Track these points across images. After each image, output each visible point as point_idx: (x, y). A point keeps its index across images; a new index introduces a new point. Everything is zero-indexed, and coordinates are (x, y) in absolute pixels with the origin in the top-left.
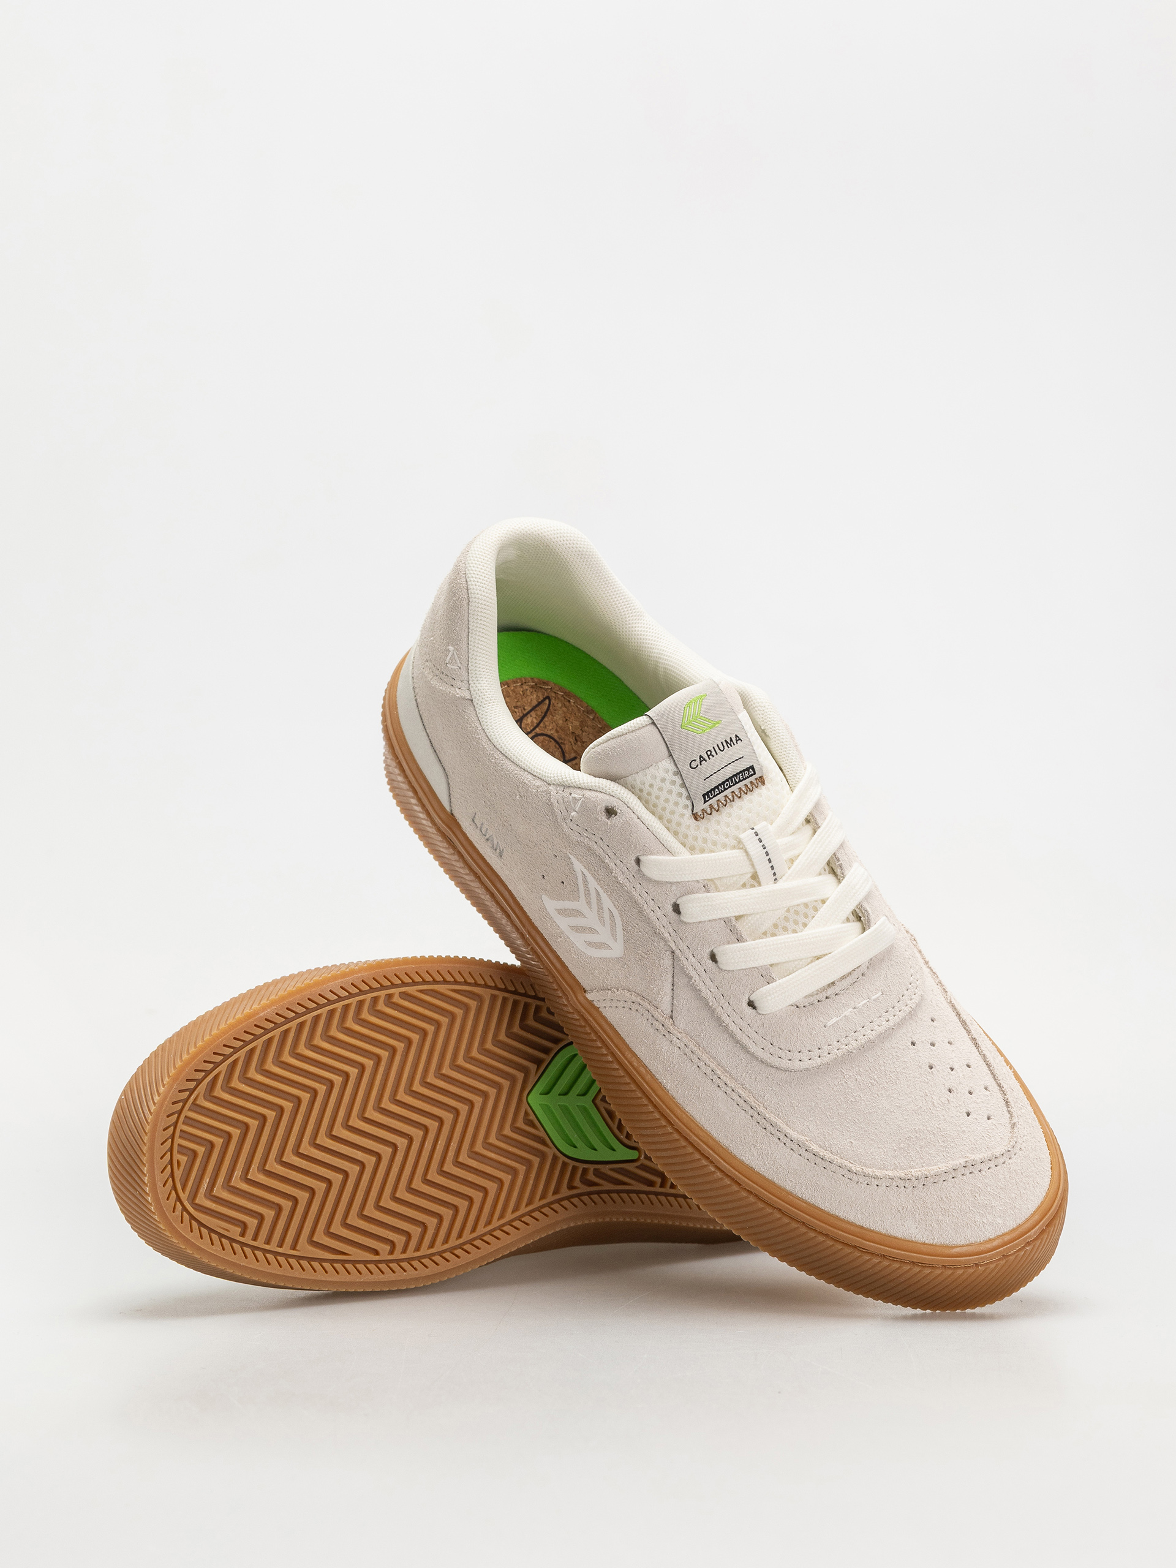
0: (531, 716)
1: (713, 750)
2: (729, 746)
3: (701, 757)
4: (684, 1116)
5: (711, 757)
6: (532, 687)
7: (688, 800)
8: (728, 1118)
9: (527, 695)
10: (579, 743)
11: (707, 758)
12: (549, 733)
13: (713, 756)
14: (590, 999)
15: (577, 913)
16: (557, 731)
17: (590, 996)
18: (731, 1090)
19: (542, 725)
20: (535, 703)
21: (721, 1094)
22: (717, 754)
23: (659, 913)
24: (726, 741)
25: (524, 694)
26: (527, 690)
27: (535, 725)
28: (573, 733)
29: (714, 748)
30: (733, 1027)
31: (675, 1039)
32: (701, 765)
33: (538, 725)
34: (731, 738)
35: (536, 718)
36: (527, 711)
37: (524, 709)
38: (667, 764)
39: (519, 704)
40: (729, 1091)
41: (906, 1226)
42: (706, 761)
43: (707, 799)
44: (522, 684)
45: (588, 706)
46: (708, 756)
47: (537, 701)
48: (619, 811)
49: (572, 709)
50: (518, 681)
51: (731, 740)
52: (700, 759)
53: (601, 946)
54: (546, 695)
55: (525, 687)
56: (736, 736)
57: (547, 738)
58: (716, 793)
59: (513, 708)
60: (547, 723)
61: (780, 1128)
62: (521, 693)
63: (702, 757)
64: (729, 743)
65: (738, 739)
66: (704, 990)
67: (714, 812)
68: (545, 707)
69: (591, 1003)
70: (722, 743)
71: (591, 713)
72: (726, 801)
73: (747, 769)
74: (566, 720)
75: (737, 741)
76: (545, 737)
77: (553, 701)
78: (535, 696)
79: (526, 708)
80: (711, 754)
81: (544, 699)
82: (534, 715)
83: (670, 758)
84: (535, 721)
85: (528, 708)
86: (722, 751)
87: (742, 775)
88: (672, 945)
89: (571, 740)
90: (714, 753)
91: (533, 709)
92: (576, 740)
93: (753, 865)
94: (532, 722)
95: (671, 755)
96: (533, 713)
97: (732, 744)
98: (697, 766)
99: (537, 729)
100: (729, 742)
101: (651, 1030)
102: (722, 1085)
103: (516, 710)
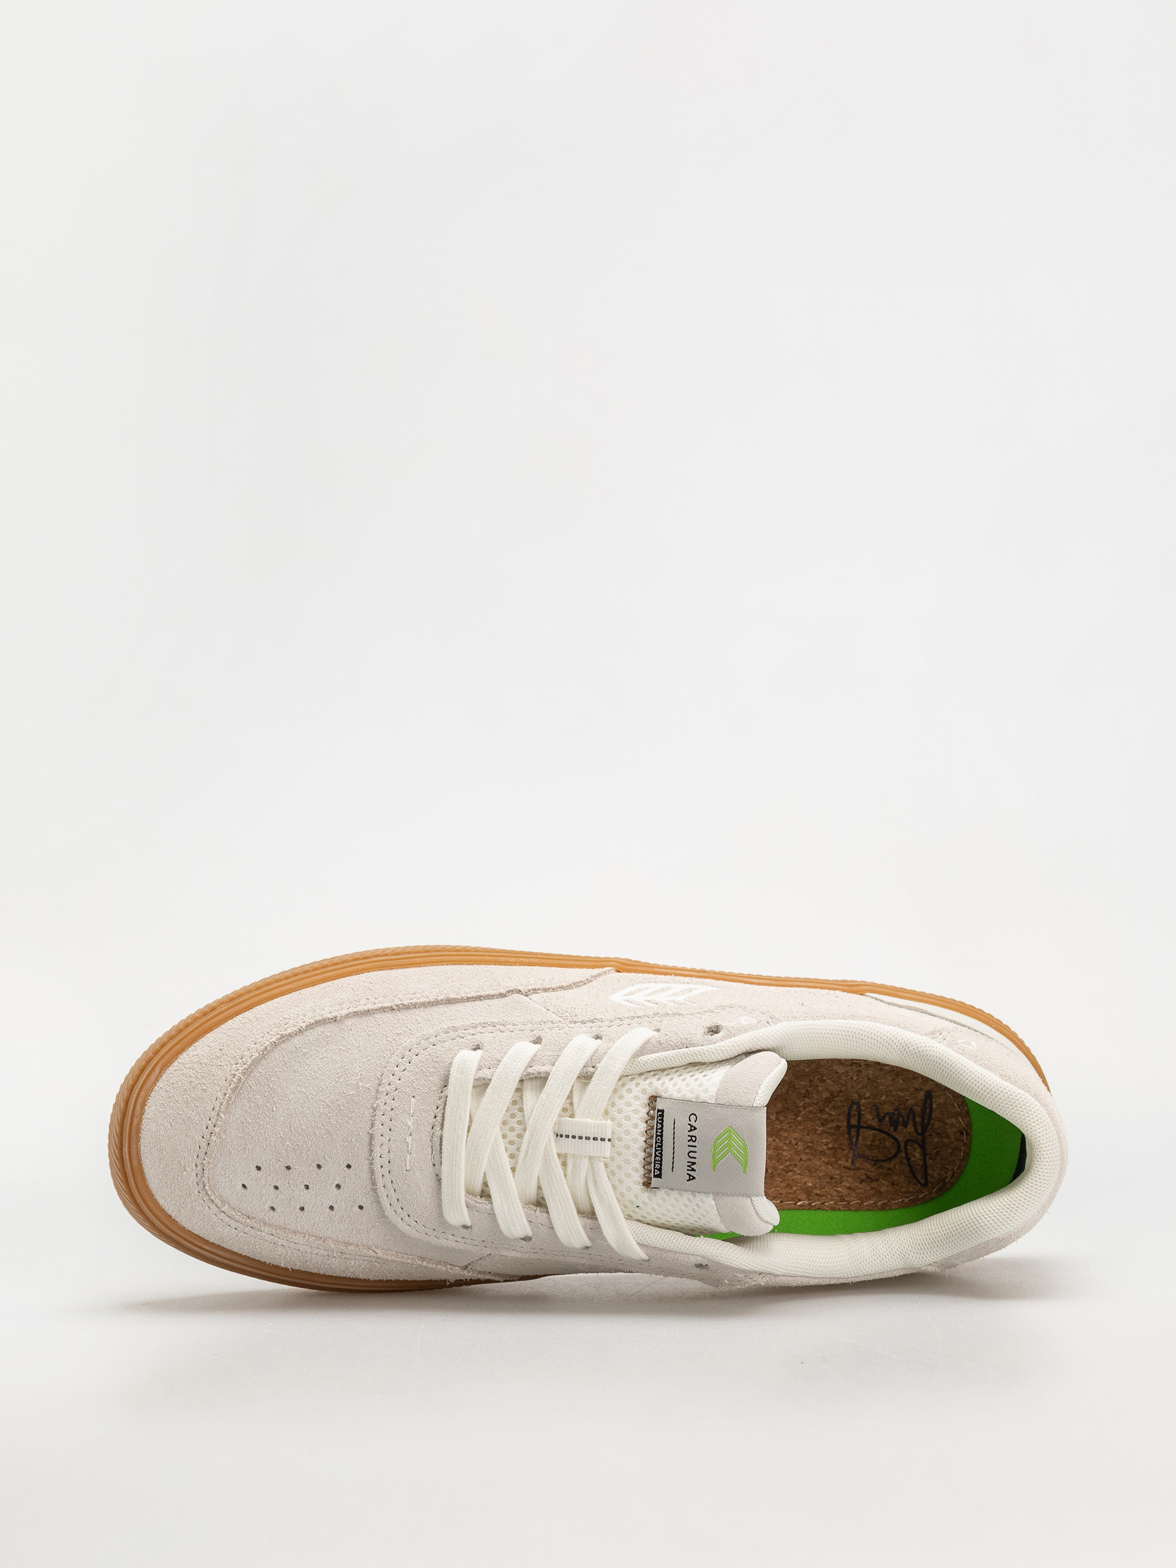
0: (920, 1159)
1: (694, 1144)
2: (689, 1164)
3: (695, 1129)
5: (690, 1138)
6: (945, 1179)
7: (670, 1097)
9: (941, 1170)
10: (864, 1177)
11: (690, 1133)
12: (893, 1162)
13: (689, 1141)
16: (889, 1169)
19: (905, 1161)
20: (930, 1171)
22: (689, 1146)
24: (695, 1163)
25: (944, 1168)
26: (946, 1173)
27: (910, 1157)
28: (877, 1180)
29: (696, 1147)
32: (689, 1124)
33: (908, 1159)
34: (695, 1170)
35: (916, 1162)
36: (928, 1159)
37: (931, 1159)
39: (939, 1158)
42: (689, 1131)
43: (659, 1114)
44: (954, 1172)
45: (891, 1209)
46: (691, 1136)
47: (929, 1174)
49: (899, 1195)
50: (959, 1171)
51: (693, 1170)
52: (694, 1127)
54: (930, 1185)
55: (950, 1174)
56: (694, 1178)
57: (890, 1156)
58: (658, 1124)
59: (938, 1149)
60: (903, 1167)
62: (947, 1166)
65: (692, 1178)
67: (646, 1117)
68: (919, 1177)
70: (695, 1158)
71: (882, 1206)
73: (660, 1170)
74: (893, 1184)
75: (690, 1175)
76: (892, 1155)
77: (919, 1186)
78: (936, 1176)
79: (931, 1161)
80: (692, 1140)
81: (926, 1180)
82: (918, 1162)
84: (913, 1159)
85: (929, 1162)
86: (688, 1154)
87: (658, 1161)
89: (872, 1174)
90: (691, 1143)
91: (925, 1166)
92: (869, 1178)
94: (914, 1156)
96: (921, 1163)
97: (689, 1168)
98: (690, 1121)
99: (904, 1155)
100: (692, 1166)
103: (935, 1151)
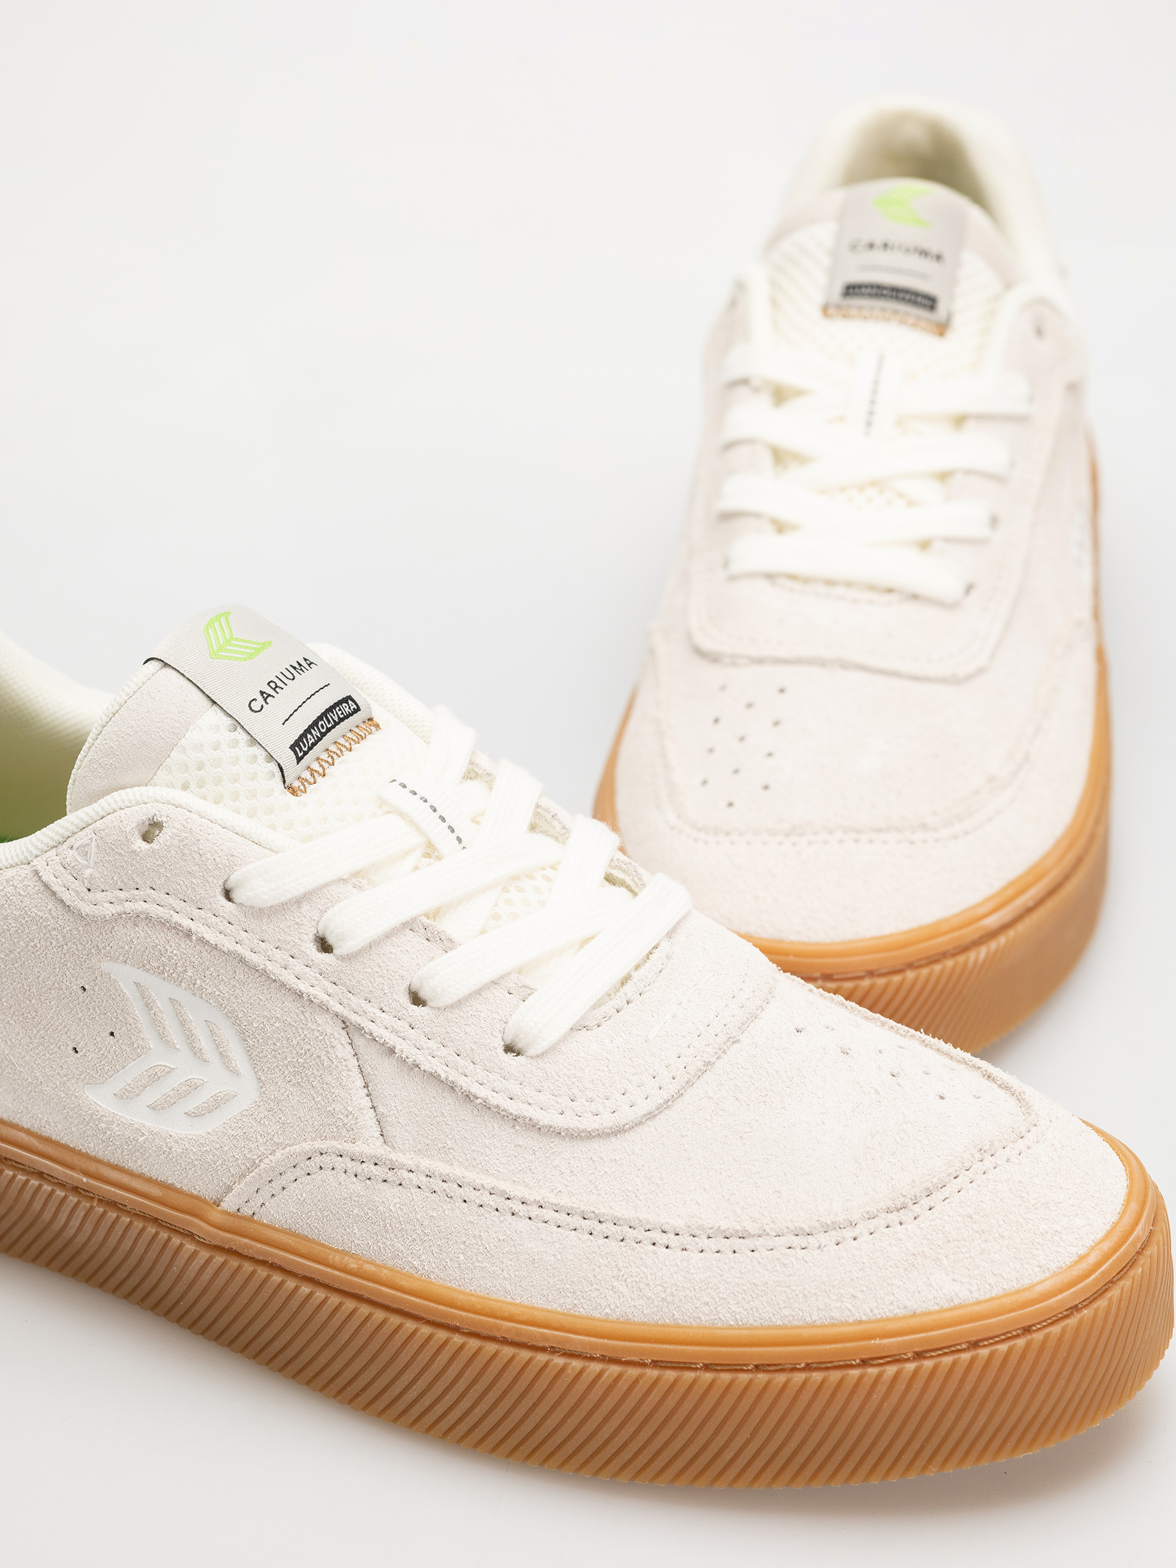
1: (277, 681)
2: (299, 671)
3: (262, 693)
4: (473, 1299)
5: (277, 690)
7: (269, 762)
8: (552, 1258)
11: (272, 692)
13: (281, 689)
14: (233, 1209)
15: (155, 1077)
17: (230, 1203)
18: (535, 1208)
21: (523, 1224)
22: (286, 685)
23: (298, 966)
24: (291, 664)
29: (276, 677)
30: (495, 1099)
31: (406, 1174)
32: (267, 703)
34: (298, 662)
38: (214, 716)
40: (535, 1211)
41: (934, 1285)
42: (273, 697)
43: (300, 755)
46: (274, 689)
48: (164, 819)
52: (262, 695)
53: (217, 1103)
56: (305, 655)
58: (310, 743)
61: (648, 1222)
63: (265, 693)
64: (298, 668)
65: (310, 660)
66: (423, 1059)
67: (319, 779)
69: (237, 1215)
70: (286, 669)
72: (332, 758)
75: (309, 665)
80: (277, 687)
83: (215, 707)
86: (293, 680)
87: (340, 710)
88: (339, 1009)
90: (280, 684)
93: (419, 830)
95: (214, 702)
97: (303, 669)
98: (262, 706)
101: (357, 1186)
102: (517, 1207)
